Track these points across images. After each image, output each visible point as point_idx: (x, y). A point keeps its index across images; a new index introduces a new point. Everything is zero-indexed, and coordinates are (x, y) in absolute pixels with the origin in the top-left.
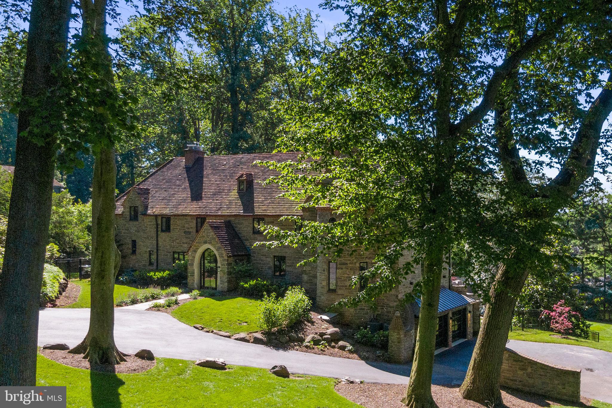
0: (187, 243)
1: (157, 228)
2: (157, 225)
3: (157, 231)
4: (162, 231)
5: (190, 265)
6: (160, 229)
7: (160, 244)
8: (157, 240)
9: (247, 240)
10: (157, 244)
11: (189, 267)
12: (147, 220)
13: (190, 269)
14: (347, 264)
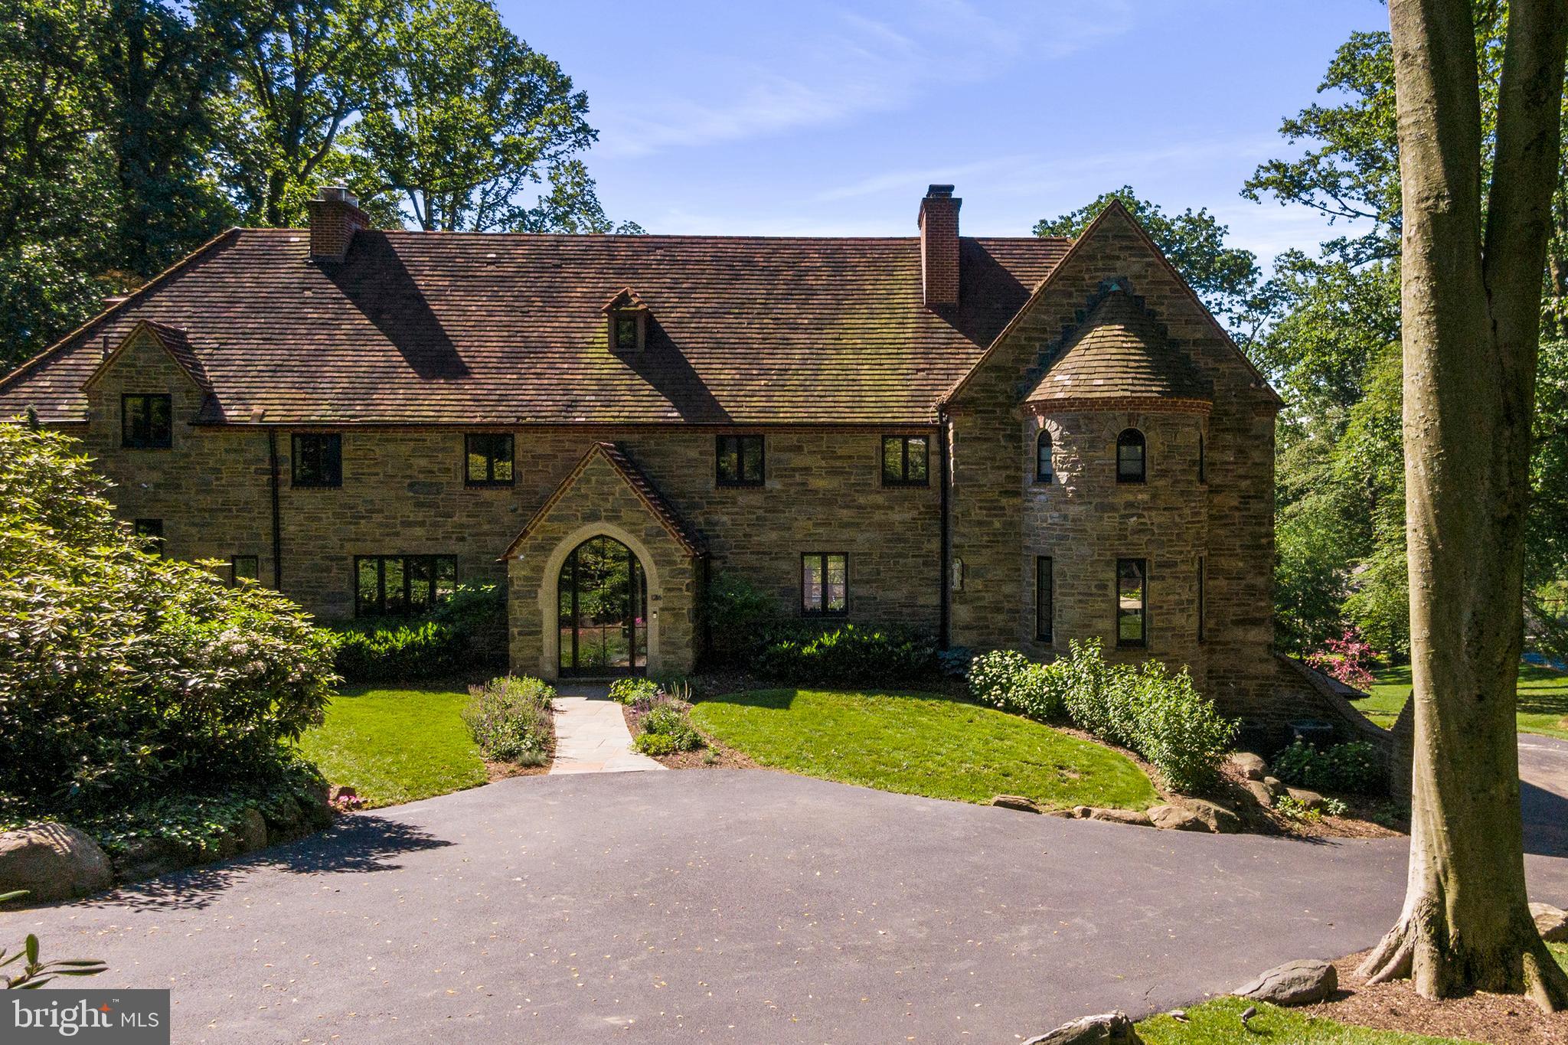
0: (422, 524)
1: (275, 473)
2: (275, 459)
3: (275, 483)
4: (296, 484)
5: (519, 595)
6: (285, 476)
7: (290, 529)
8: (276, 518)
9: (694, 506)
10: (277, 529)
11: (514, 604)
12: (213, 444)
13: (517, 610)
14: (1175, 564)
